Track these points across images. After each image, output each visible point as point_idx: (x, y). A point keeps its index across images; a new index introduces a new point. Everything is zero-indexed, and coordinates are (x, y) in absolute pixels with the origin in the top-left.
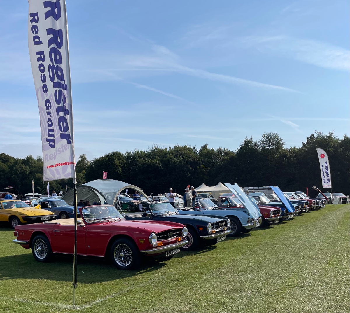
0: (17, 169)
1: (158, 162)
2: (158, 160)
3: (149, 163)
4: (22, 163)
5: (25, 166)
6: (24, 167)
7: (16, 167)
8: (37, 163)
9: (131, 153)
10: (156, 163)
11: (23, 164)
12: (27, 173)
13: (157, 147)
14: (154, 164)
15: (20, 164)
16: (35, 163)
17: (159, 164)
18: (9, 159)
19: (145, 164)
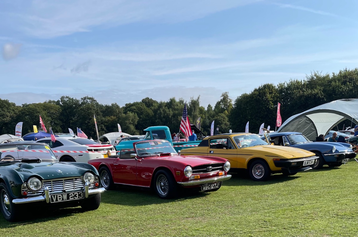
0: (161, 112)
1: (320, 92)
2: (320, 90)
3: (308, 95)
4: (165, 106)
5: (169, 109)
6: (167, 110)
7: (160, 110)
8: (179, 105)
9: (284, 84)
10: (318, 94)
11: (167, 107)
12: (170, 117)
13: (317, 74)
14: (315, 95)
15: (163, 108)
16: (177, 105)
17: (322, 95)
18: (152, 103)
19: (303, 96)
